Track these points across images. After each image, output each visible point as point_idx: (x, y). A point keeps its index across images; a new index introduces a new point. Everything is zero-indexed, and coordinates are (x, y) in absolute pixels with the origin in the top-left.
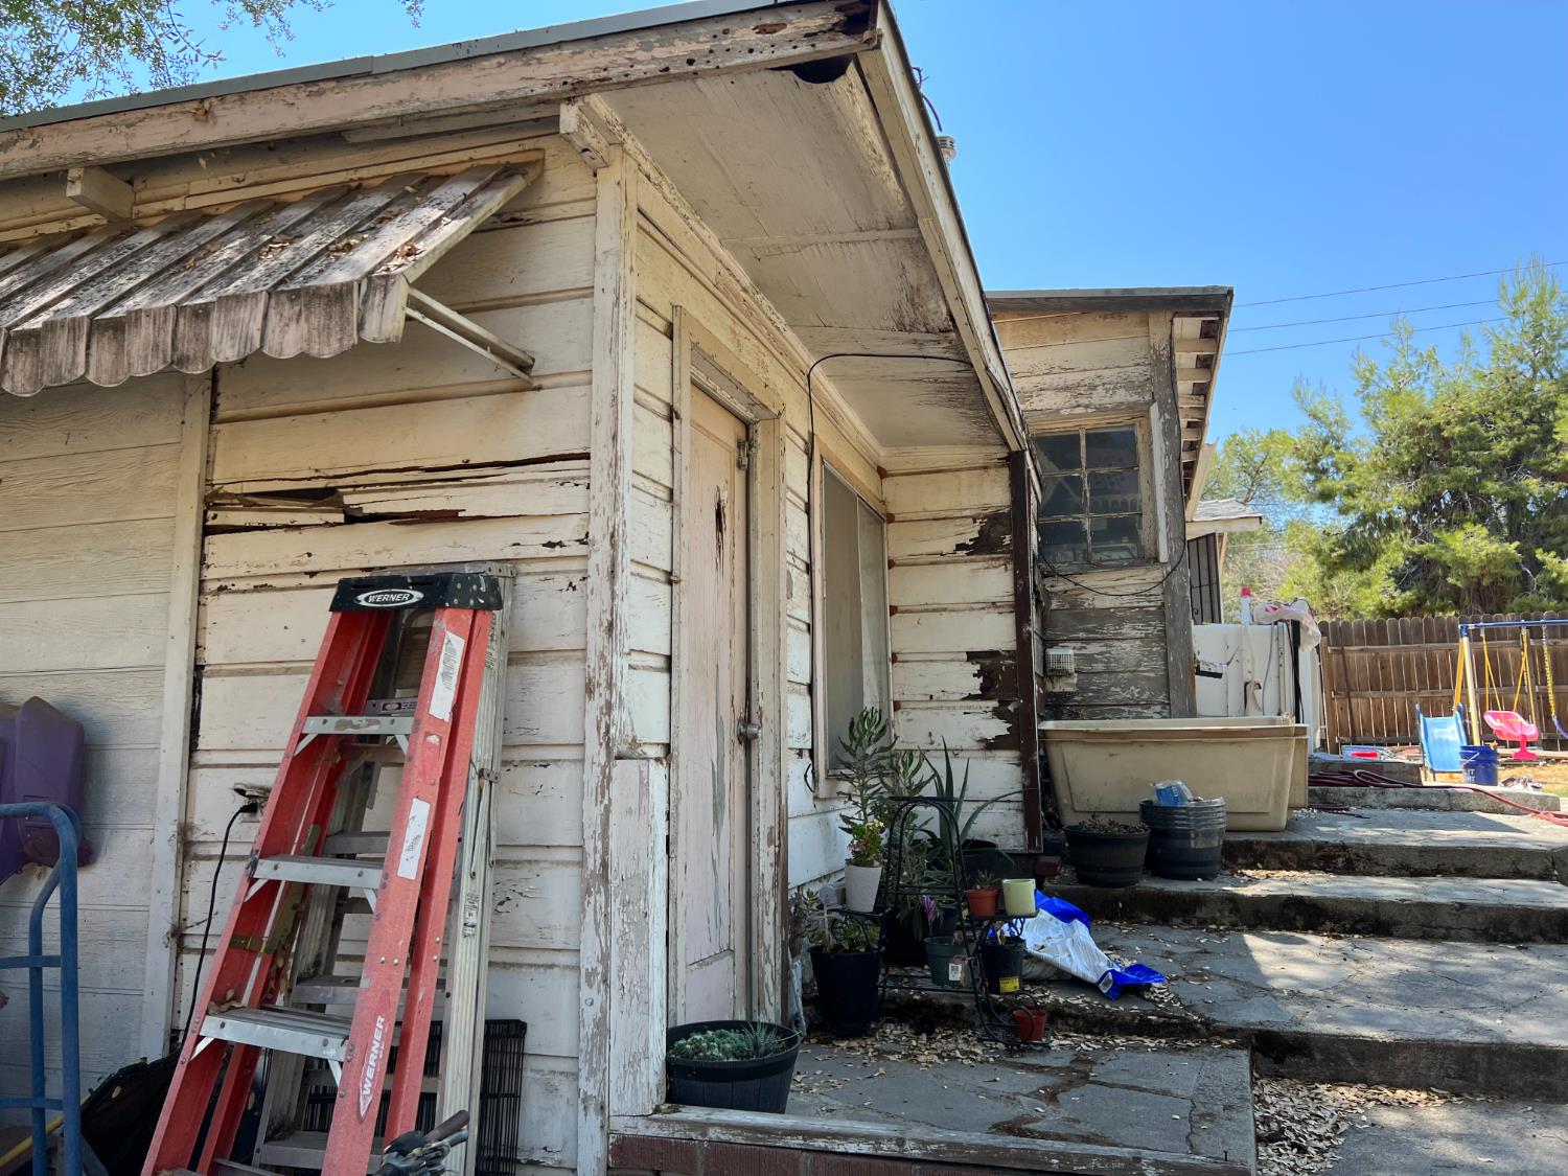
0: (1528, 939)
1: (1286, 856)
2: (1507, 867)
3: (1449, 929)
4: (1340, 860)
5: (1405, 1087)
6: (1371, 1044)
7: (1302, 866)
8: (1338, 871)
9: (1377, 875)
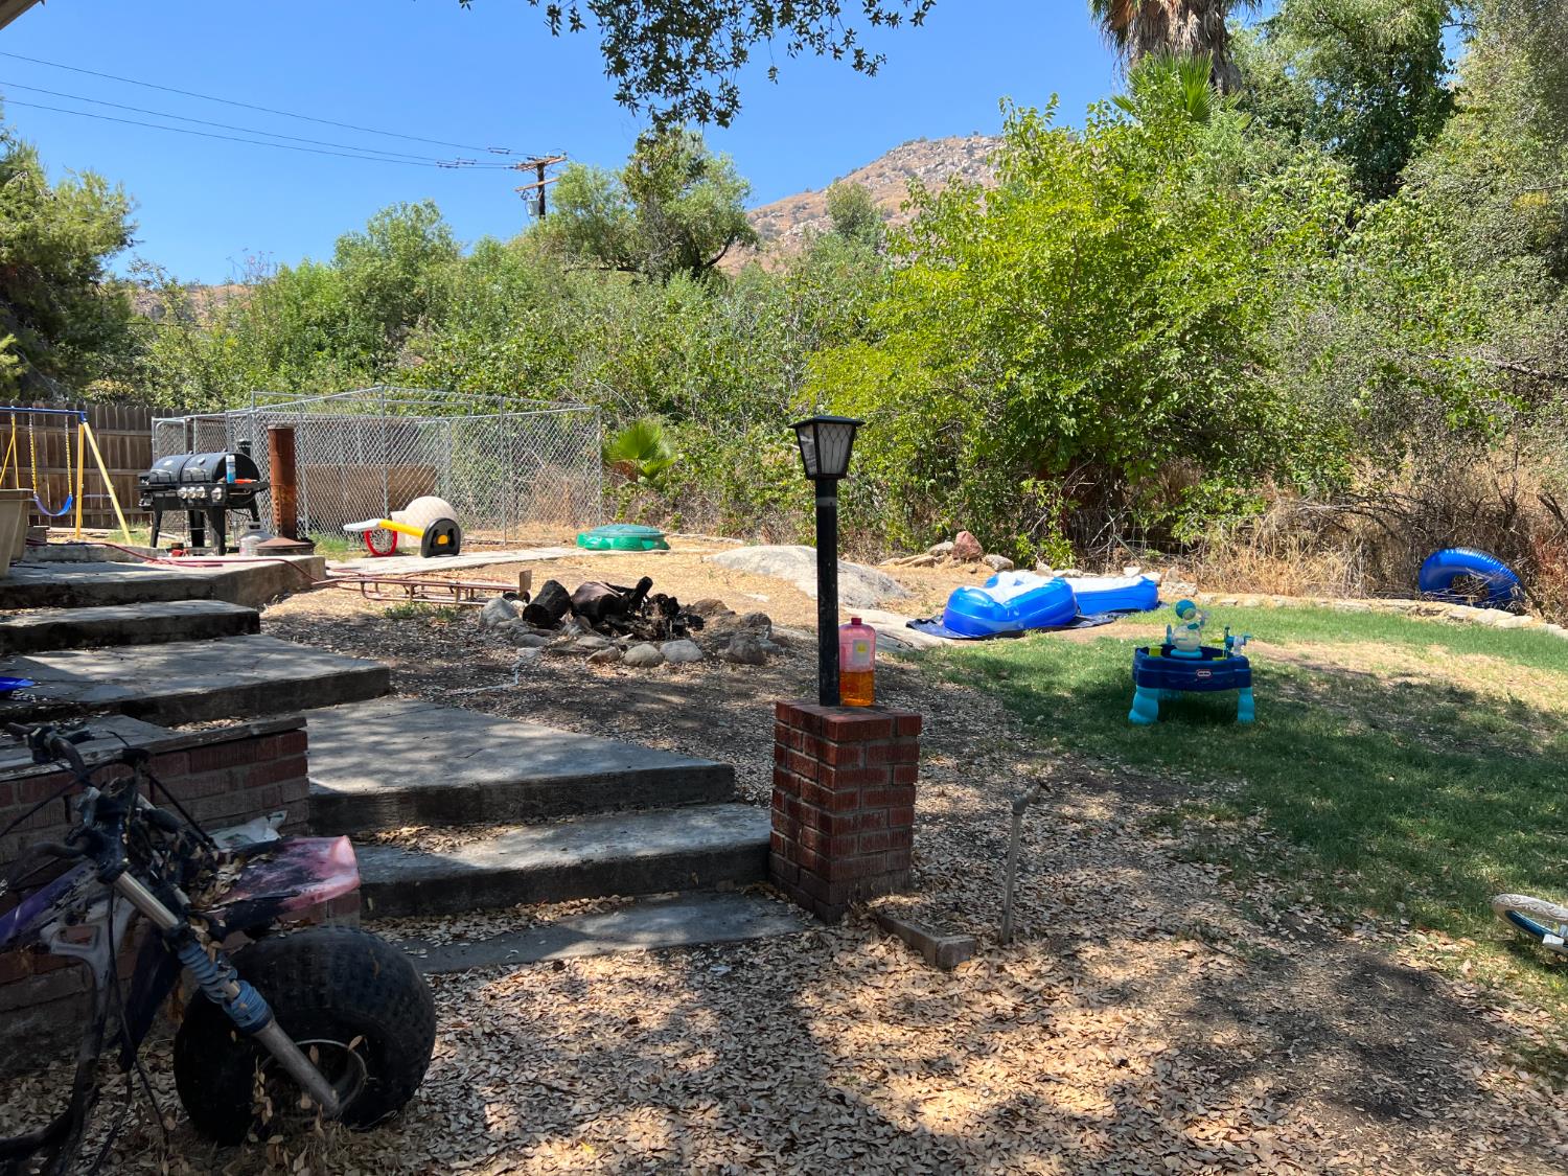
0: (218, 635)
1: (21, 598)
2: (183, 593)
3: (169, 634)
4: (65, 597)
5: (216, 719)
6: (197, 696)
7: (35, 604)
8: (64, 606)
9: (94, 605)
